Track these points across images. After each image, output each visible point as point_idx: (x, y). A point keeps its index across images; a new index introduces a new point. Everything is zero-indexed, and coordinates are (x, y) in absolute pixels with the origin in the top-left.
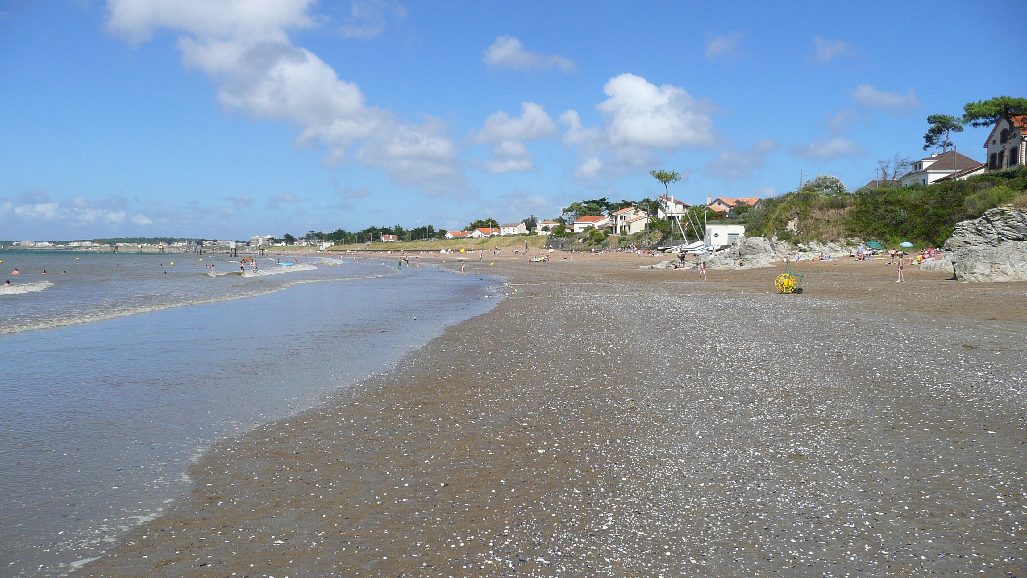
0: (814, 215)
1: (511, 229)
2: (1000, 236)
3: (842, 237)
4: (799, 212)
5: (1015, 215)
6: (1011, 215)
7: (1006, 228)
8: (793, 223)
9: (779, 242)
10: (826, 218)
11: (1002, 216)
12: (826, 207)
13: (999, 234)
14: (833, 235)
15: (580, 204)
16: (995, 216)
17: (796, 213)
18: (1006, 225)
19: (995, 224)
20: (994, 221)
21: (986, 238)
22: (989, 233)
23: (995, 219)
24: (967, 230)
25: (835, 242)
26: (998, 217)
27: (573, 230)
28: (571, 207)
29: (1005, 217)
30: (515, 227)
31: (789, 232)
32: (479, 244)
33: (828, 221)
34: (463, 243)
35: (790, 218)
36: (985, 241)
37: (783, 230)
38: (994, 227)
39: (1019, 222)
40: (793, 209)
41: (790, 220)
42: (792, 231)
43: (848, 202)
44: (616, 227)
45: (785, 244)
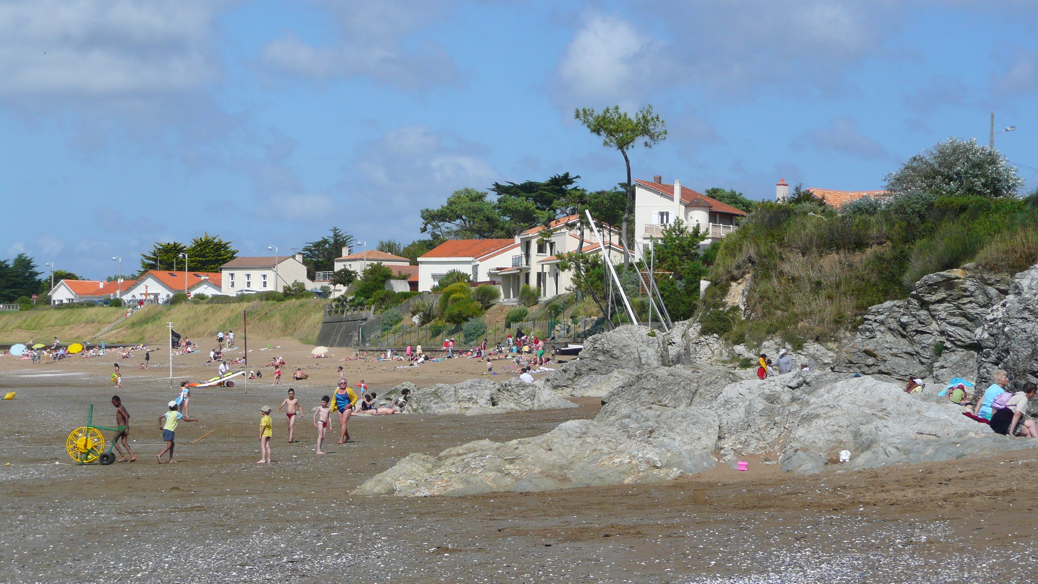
0: (786, 267)
1: (256, 275)
2: (943, 339)
3: (846, 329)
4: (754, 256)
5: (972, 289)
6: (965, 290)
7: (956, 320)
8: (741, 287)
9: (702, 339)
10: (814, 275)
11: (948, 292)
12: (818, 247)
13: (942, 333)
14: (822, 321)
15: (480, 197)
16: (936, 290)
17: (750, 260)
18: (957, 312)
19: (935, 310)
20: (933, 303)
21: (912, 342)
22: (922, 333)
23: (934, 298)
24: (882, 323)
25: (827, 341)
26: (942, 294)
27: (414, 285)
28: (451, 203)
29: (956, 292)
30: (269, 268)
31: (728, 312)
32: (133, 325)
33: (819, 284)
34: (87, 322)
35: (736, 273)
36: (910, 349)
37: (716, 306)
38: (933, 317)
39: (981, 307)
40: (744, 249)
41: (734, 279)
42: (735, 309)
43: (874, 232)
44: (527, 275)
45: (716, 346)
